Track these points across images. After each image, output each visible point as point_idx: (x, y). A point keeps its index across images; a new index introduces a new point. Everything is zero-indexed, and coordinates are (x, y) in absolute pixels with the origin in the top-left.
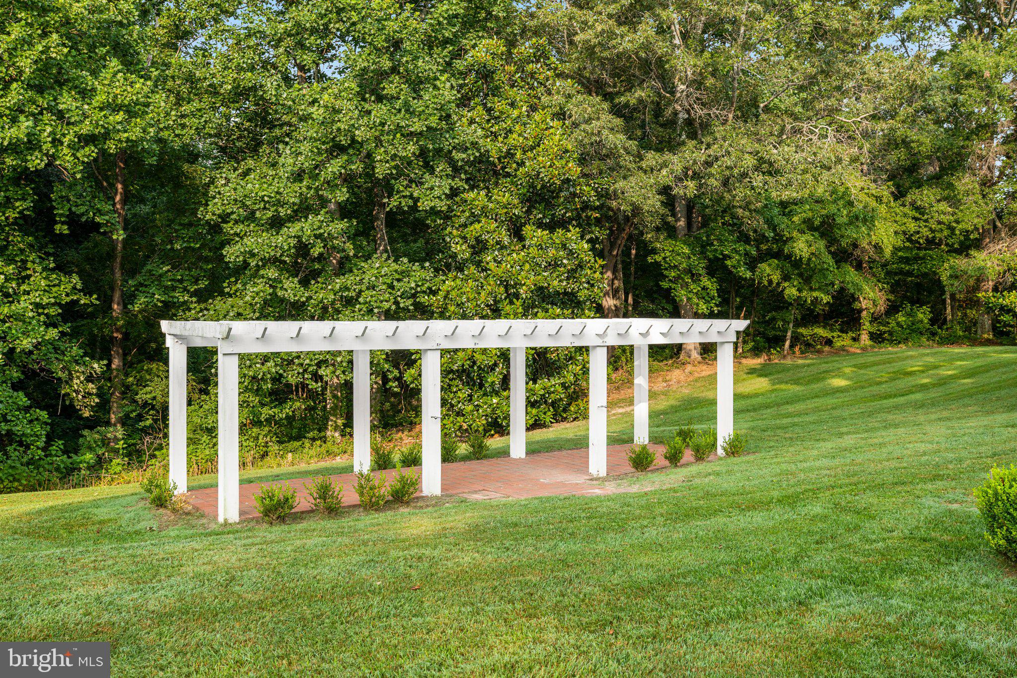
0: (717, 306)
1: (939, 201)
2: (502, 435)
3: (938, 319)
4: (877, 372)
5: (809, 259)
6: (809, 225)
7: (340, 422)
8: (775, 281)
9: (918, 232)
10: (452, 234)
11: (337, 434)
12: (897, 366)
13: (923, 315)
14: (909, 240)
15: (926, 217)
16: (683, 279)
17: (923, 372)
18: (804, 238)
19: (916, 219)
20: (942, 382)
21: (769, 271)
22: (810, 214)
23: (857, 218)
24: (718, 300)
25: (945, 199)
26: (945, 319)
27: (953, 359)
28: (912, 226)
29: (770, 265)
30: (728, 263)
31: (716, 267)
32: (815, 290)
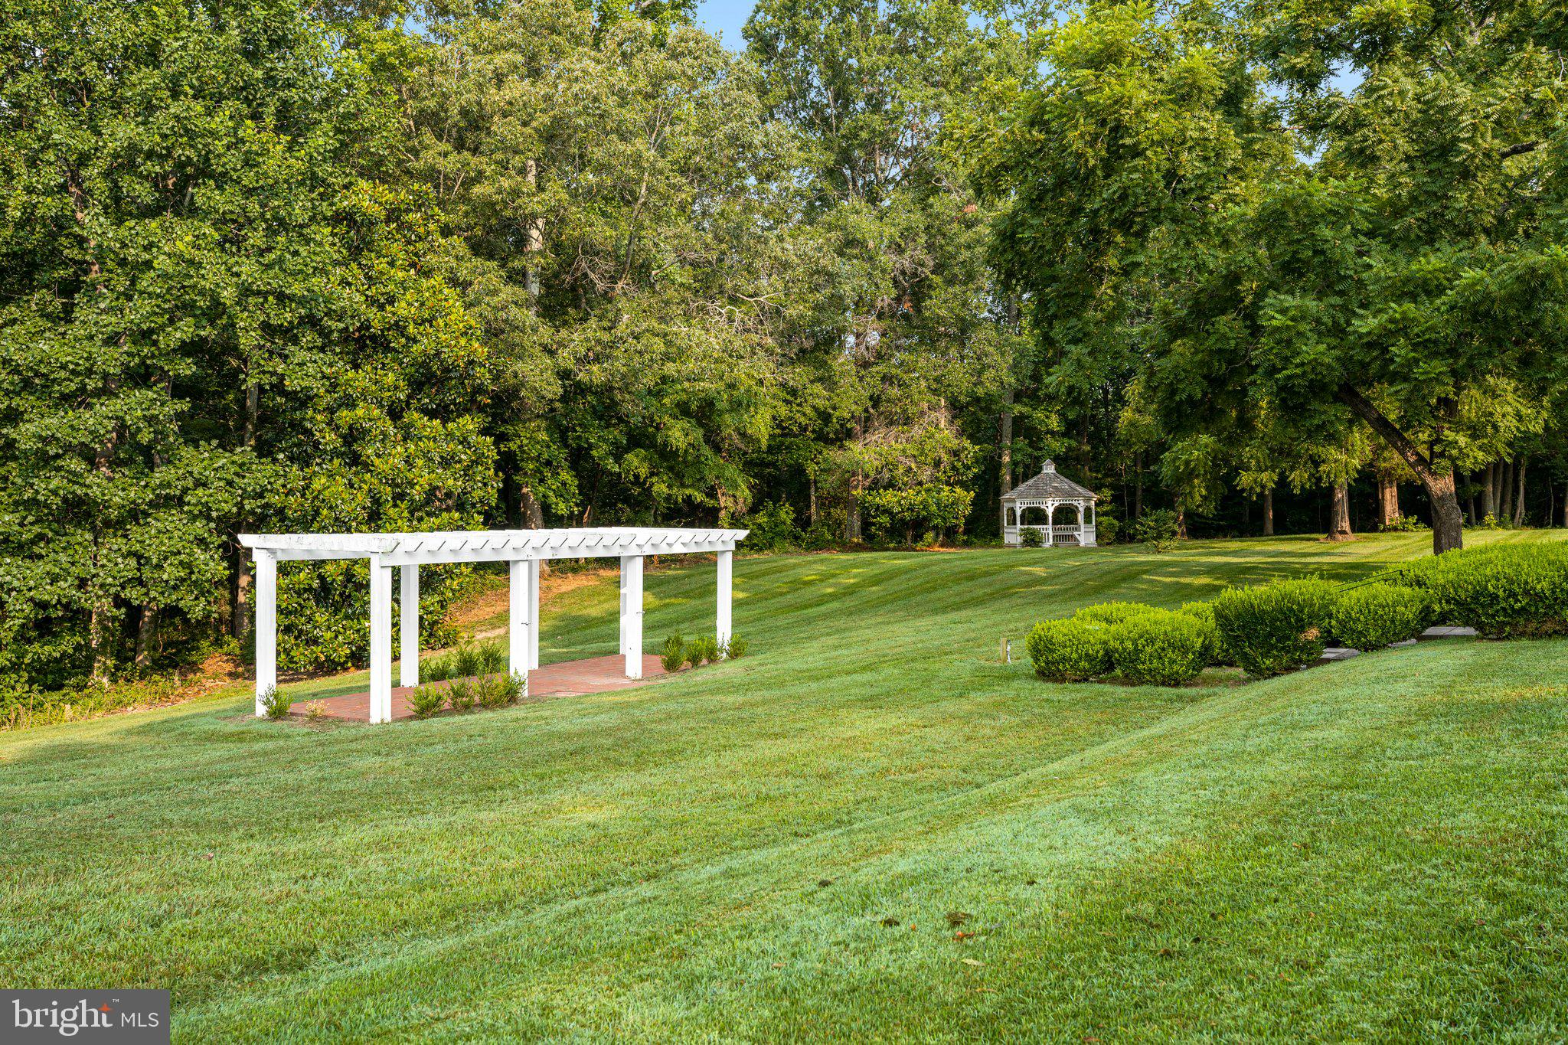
0: (577, 505)
1: (812, 382)
2: (358, 668)
3: (802, 521)
4: (773, 582)
5: (686, 451)
6: (683, 410)
7: (110, 663)
8: (643, 476)
9: (791, 418)
10: (316, 420)
11: (105, 680)
12: (791, 575)
13: (786, 514)
14: (779, 426)
15: (799, 400)
16: (541, 473)
17: (822, 581)
18: (680, 424)
19: (786, 401)
20: (849, 591)
21: (636, 462)
22: (684, 397)
23: (740, 404)
24: (579, 499)
25: (820, 380)
26: (809, 518)
27: (846, 567)
28: (783, 411)
29: (637, 456)
30: (594, 453)
31: (579, 458)
32: (687, 487)
